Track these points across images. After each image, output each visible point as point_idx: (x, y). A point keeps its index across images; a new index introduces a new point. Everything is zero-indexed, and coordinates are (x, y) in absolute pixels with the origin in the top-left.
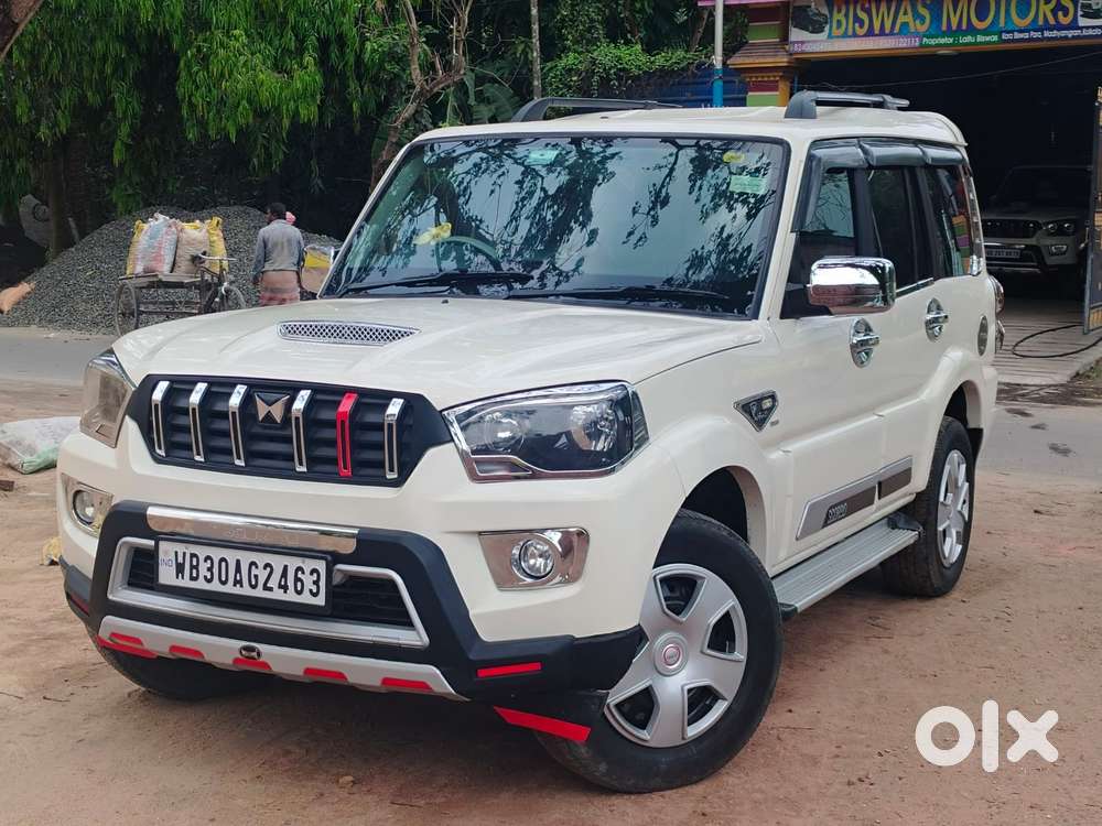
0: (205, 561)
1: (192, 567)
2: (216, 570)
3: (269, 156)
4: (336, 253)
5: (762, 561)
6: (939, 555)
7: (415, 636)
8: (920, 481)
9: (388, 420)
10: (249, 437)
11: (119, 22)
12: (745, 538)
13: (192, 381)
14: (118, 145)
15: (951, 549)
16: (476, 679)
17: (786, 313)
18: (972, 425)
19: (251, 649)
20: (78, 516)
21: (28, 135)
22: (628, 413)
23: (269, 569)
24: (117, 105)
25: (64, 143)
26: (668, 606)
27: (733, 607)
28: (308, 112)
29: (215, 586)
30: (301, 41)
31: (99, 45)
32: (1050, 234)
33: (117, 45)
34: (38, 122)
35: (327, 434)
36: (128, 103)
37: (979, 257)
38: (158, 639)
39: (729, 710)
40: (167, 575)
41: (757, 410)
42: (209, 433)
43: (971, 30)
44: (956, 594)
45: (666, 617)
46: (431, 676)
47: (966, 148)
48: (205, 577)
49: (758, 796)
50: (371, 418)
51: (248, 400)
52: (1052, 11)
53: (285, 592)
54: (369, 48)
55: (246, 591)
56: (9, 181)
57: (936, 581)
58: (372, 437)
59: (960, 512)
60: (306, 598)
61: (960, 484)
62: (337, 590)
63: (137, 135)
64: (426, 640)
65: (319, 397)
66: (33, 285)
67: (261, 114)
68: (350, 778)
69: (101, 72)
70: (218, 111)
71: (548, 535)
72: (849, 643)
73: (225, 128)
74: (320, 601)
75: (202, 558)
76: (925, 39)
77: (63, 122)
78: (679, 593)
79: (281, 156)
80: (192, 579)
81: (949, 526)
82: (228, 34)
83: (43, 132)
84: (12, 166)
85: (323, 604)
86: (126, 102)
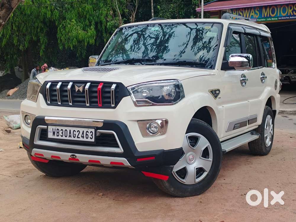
0: (61, 131)
1: (57, 133)
2: (64, 133)
3: (81, 53)
4: (98, 58)
5: (216, 133)
6: (265, 144)
7: (120, 150)
8: (259, 122)
9: (112, 90)
10: (73, 97)
11: (41, 18)
12: (212, 126)
13: (57, 82)
14: (41, 51)
15: (268, 142)
16: (137, 162)
17: (222, 69)
18: (273, 109)
19: (74, 155)
20: (26, 122)
21: (17, 49)
22: (179, 88)
23: (79, 132)
24: (41, 40)
25: (27, 51)
26: (190, 145)
27: (209, 145)
28: (92, 41)
29: (64, 138)
30: (90, 23)
31: (36, 24)
32: (292, 73)
33: (41, 24)
34: (20, 45)
35: (95, 95)
36: (44, 39)
37: (275, 63)
38: (48, 154)
39: (208, 175)
40: (50, 135)
41: (215, 93)
42: (62, 96)
43: (270, 17)
44: (269, 155)
45: (190, 148)
46: (124, 161)
47: (271, 34)
48: (61, 135)
49: (216, 198)
50: (107, 90)
51: (73, 87)
52: (292, 11)
53: (83, 138)
54: (108, 24)
55: (72, 138)
56: (12, 61)
57: (264, 151)
58: (108, 95)
59: (270, 132)
60: (89, 140)
61: (270, 124)
62: (97, 138)
63: (46, 48)
64: (123, 150)
65: (93, 85)
66: (18, 88)
67: (79, 42)
68: (102, 194)
69: (37, 31)
70: (68, 41)
71: (157, 121)
72: (240, 165)
73: (70, 46)
74: (93, 140)
75: (60, 130)
76: (258, 20)
77: (26, 45)
78: (193, 141)
79: (85, 53)
80: (57, 136)
81: (267, 135)
82: (70, 21)
83: (21, 47)
84: (13, 57)
85: (94, 141)
86: (43, 39)
